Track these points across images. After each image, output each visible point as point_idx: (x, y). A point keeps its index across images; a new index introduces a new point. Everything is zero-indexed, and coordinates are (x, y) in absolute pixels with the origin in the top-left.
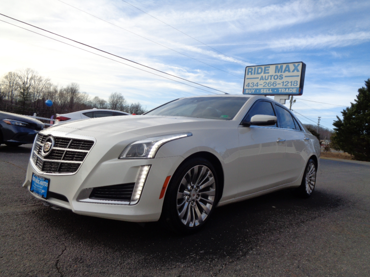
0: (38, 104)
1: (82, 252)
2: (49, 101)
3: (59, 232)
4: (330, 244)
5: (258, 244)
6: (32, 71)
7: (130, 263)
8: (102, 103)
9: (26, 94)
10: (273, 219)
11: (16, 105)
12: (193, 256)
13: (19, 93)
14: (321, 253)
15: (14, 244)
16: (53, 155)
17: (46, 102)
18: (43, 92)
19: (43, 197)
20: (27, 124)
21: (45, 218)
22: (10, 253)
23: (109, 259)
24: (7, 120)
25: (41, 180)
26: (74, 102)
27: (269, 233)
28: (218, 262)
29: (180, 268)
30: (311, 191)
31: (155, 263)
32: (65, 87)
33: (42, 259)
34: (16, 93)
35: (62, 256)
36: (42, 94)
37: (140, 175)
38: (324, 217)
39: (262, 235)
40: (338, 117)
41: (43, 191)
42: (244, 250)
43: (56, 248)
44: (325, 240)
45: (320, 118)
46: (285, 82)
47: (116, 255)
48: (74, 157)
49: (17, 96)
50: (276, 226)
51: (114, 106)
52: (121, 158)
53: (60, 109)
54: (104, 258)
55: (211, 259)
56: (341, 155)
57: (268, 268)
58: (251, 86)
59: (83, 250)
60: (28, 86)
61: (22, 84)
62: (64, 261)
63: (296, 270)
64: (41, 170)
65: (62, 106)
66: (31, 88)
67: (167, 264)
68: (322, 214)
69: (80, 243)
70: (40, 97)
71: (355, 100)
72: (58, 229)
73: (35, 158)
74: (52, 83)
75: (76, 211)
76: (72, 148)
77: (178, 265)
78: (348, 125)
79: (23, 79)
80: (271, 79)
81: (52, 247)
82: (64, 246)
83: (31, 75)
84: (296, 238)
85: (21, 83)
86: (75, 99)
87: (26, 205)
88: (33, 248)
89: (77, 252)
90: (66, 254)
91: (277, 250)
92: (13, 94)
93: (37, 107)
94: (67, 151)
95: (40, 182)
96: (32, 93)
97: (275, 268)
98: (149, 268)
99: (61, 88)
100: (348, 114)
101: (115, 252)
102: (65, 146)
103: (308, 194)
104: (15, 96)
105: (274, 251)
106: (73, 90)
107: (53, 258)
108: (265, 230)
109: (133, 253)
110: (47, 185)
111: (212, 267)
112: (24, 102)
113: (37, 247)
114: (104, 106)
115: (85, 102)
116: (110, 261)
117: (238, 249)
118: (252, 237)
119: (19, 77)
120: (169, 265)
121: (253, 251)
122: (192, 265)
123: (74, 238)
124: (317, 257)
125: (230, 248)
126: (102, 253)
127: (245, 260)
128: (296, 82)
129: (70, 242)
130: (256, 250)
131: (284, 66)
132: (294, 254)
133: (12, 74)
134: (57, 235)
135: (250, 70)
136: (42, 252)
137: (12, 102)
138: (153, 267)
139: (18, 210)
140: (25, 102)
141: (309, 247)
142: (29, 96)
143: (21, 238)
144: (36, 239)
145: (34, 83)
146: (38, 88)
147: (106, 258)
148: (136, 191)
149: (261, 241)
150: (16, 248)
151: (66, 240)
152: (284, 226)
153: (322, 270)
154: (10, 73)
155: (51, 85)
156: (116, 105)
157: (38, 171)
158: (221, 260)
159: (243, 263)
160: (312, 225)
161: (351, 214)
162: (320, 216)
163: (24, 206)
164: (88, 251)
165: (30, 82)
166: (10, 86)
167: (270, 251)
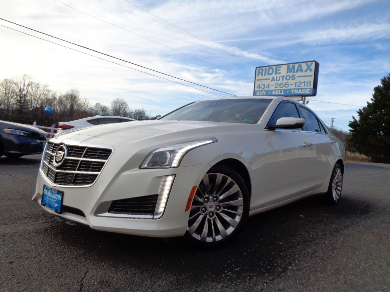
0: (36, 113)
1: (107, 274)
2: (48, 108)
3: (78, 251)
4: (372, 255)
5: (296, 258)
6: (29, 77)
7: (162, 284)
8: (104, 110)
9: (23, 102)
10: (304, 229)
11: (13, 114)
12: (229, 275)
13: (15, 101)
14: (366, 266)
15: (31, 267)
16: (67, 166)
17: (46, 109)
18: (41, 99)
19: (56, 211)
20: (29, 133)
21: (60, 236)
22: (28, 278)
23: (137, 281)
24: (7, 130)
25: (54, 193)
26: (75, 109)
27: (304, 245)
28: (257, 280)
29: (218, 289)
30: (338, 197)
31: (189, 283)
32: (64, 93)
33: (64, 284)
34: (12, 101)
35: (85, 279)
36: (40, 102)
37: (164, 186)
38: (357, 225)
39: (297, 248)
40: (354, 118)
41: (56, 205)
42: (282, 265)
43: (78, 271)
44: (365, 251)
45: (333, 120)
46: (298, 83)
47: (145, 276)
48: (89, 167)
49: (13, 104)
50: (310, 237)
51: (117, 112)
52: (142, 167)
53: (60, 117)
54: (131, 280)
55: (249, 277)
56: (357, 158)
57: (313, 285)
58: (262, 88)
59: (107, 271)
60: (25, 93)
61: (19, 91)
62: (89, 285)
63: (344, 287)
64: (53, 182)
65: (62, 113)
66: (28, 95)
67: (202, 285)
68: (355, 222)
69: (103, 263)
70: (38, 105)
71: (372, 99)
72: (76, 248)
73: (45, 169)
74: (50, 90)
75: (94, 226)
76: (87, 157)
77: (215, 286)
78: (365, 126)
79: (19, 86)
80: (283, 80)
81: (73, 269)
82: (86, 268)
83: (28, 81)
84: (334, 250)
85: (17, 90)
86: (76, 106)
87: (36, 222)
88: (52, 271)
89: (101, 274)
90: (90, 276)
91: (317, 264)
92: (10, 103)
93: (35, 115)
94: (82, 161)
95: (52, 195)
96: (30, 101)
97: (321, 285)
98: (184, 290)
99: (61, 94)
100: (364, 113)
101: (143, 272)
102: (80, 155)
103: (335, 201)
104: (11, 104)
105: (314, 265)
106: (73, 97)
107: (76, 282)
108: (299, 241)
109: (162, 272)
110: (60, 198)
111: (253, 287)
112: (21, 111)
113: (56, 269)
114: (106, 113)
115: (86, 109)
116: (139, 283)
117: (276, 264)
118: (287, 251)
119: (15, 84)
120: (205, 286)
121: (293, 266)
122: (230, 285)
123: (95, 258)
124: (362, 271)
125: (266, 264)
126: (129, 274)
127: (286, 277)
128: (309, 82)
129: (91, 262)
130: (296, 265)
131: (297, 65)
132: (337, 269)
133: (8, 81)
134: (76, 256)
135: (261, 71)
136: (62, 276)
137: (8, 111)
138: (188, 288)
139: (28, 228)
140: (23, 110)
141: (351, 259)
142: (26, 104)
143: (36, 260)
144: (53, 260)
145: (31, 90)
146: (36, 95)
147: (134, 280)
148: (160, 204)
149: (298, 255)
150: (33, 272)
151: (86, 261)
152: (318, 236)
153: (372, 285)
154: (6, 80)
155: (49, 91)
156: (119, 111)
157: (50, 183)
158: (260, 278)
159: (285, 280)
160: (348, 235)
161: (385, 221)
162: (353, 224)
163: (35, 223)
164: (113, 273)
165: (27, 89)
166: (6, 94)
167: (311, 266)
